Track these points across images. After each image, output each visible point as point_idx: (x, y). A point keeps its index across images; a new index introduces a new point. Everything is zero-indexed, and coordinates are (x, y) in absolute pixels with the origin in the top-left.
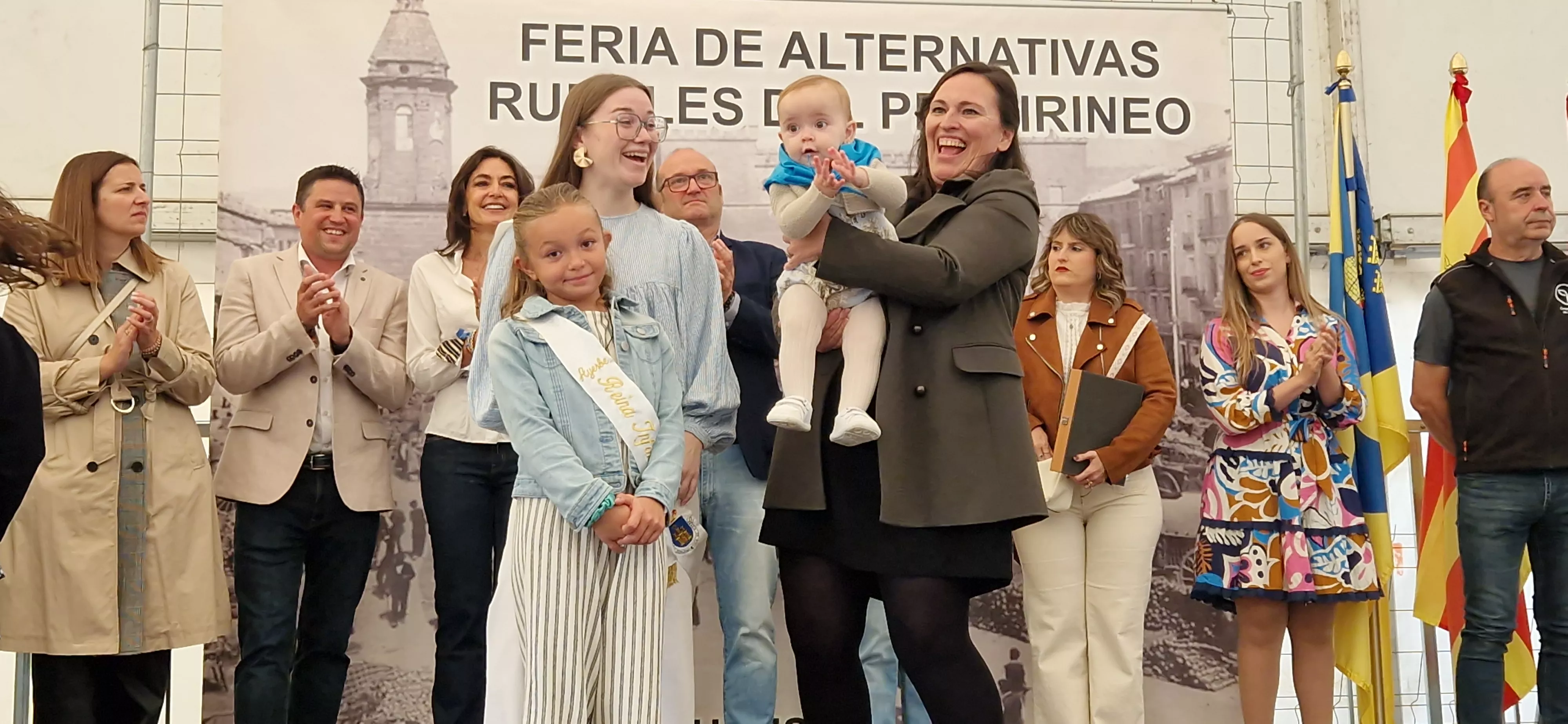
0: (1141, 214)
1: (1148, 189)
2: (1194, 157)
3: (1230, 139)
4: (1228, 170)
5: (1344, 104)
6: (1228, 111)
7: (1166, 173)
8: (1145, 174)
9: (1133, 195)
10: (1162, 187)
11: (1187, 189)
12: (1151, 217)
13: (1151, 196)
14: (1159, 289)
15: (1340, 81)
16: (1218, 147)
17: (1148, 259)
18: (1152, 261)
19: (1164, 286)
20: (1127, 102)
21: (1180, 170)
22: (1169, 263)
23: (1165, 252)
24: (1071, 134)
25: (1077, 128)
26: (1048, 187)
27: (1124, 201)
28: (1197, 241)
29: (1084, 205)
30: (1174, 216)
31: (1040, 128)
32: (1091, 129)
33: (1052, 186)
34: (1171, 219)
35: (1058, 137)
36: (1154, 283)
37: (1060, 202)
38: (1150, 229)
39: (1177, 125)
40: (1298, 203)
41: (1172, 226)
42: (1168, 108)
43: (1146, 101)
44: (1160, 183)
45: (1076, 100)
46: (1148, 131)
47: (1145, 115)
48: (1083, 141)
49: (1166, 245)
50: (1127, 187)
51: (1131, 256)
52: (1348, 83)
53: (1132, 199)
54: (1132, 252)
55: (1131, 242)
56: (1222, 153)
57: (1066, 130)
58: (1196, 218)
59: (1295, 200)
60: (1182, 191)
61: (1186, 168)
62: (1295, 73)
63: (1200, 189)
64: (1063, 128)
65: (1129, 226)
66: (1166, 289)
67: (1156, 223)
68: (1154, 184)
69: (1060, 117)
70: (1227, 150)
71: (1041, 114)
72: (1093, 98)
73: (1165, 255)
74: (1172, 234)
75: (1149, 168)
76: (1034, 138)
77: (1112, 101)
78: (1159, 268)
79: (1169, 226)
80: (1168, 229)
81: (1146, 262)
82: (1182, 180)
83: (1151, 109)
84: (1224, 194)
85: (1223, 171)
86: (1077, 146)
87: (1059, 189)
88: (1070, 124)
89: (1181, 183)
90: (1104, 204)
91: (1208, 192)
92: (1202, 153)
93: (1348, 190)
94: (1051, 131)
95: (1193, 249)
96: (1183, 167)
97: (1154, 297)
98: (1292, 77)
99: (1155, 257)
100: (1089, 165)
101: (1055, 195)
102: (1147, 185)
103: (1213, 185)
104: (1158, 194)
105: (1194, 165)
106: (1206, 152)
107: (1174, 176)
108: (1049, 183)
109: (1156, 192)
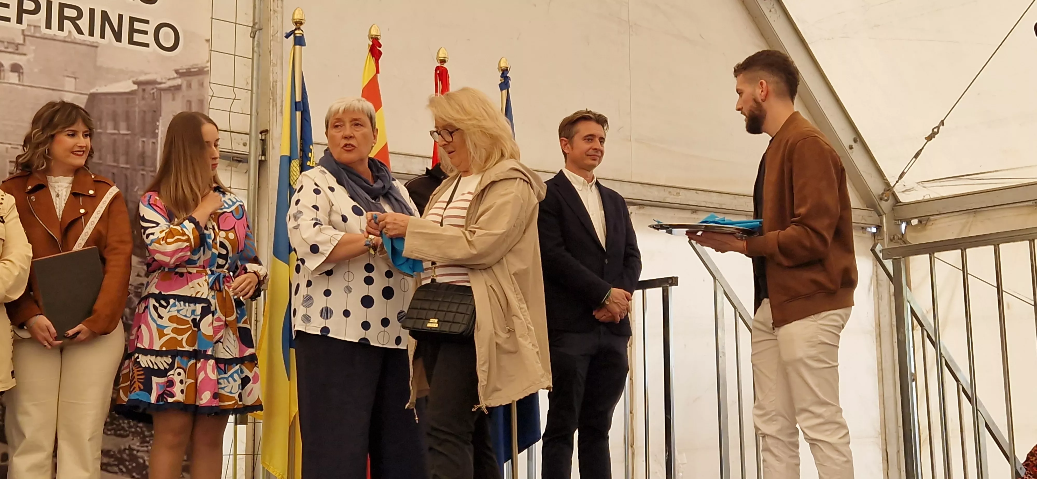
0: (137, 109)
1: (144, 90)
2: (181, 71)
3: (208, 62)
4: (205, 84)
5: (298, 47)
6: (207, 41)
7: (159, 80)
8: (142, 78)
9: (132, 93)
10: (155, 90)
11: (173, 94)
12: (145, 112)
13: (146, 96)
14: (147, 169)
15: (296, 29)
16: (199, 66)
17: (140, 144)
18: (143, 147)
19: (150, 167)
20: (132, 20)
21: (169, 79)
22: (157, 149)
23: (154, 141)
24: (86, 37)
25: (91, 34)
26: (64, 76)
27: (125, 97)
29: (93, 97)
30: (163, 114)
31: (61, 28)
32: (103, 36)
33: (68, 76)
34: (160, 116)
35: (75, 38)
36: (143, 164)
37: (73, 90)
38: (143, 121)
39: (170, 44)
40: (253, 117)
41: (160, 121)
42: (164, 30)
43: (147, 22)
44: (154, 87)
45: (92, 11)
46: (147, 45)
47: (146, 33)
48: (95, 44)
49: (155, 135)
50: (127, 86)
51: (128, 141)
52: (301, 32)
53: (131, 97)
54: (129, 137)
55: (128, 129)
56: (201, 72)
57: (82, 33)
59: (251, 115)
60: (170, 95)
61: (174, 78)
62: (256, 21)
63: (183, 96)
64: (80, 32)
65: (128, 118)
66: (152, 169)
67: (149, 117)
68: (149, 88)
69: (77, 22)
70: (206, 69)
71: (62, 17)
72: (106, 12)
73: (154, 143)
74: (160, 128)
75: (146, 74)
76: (55, 35)
77: (121, 17)
78: (149, 152)
79: (158, 121)
80: (158, 124)
81: (138, 147)
82: (170, 87)
83: (150, 28)
84: (201, 102)
85: (202, 85)
86: (90, 48)
87: (73, 80)
88: (85, 30)
89: (169, 89)
90: (109, 97)
91: (189, 98)
92: (186, 69)
93: (296, 110)
94: (70, 32)
96: (172, 77)
97: (143, 175)
98: (254, 24)
99: (146, 143)
100: (98, 64)
101: (69, 84)
102: (144, 87)
103: (194, 94)
104: (152, 95)
105: (180, 77)
106: (189, 69)
107: (164, 83)
108: (66, 74)
109: (150, 94)
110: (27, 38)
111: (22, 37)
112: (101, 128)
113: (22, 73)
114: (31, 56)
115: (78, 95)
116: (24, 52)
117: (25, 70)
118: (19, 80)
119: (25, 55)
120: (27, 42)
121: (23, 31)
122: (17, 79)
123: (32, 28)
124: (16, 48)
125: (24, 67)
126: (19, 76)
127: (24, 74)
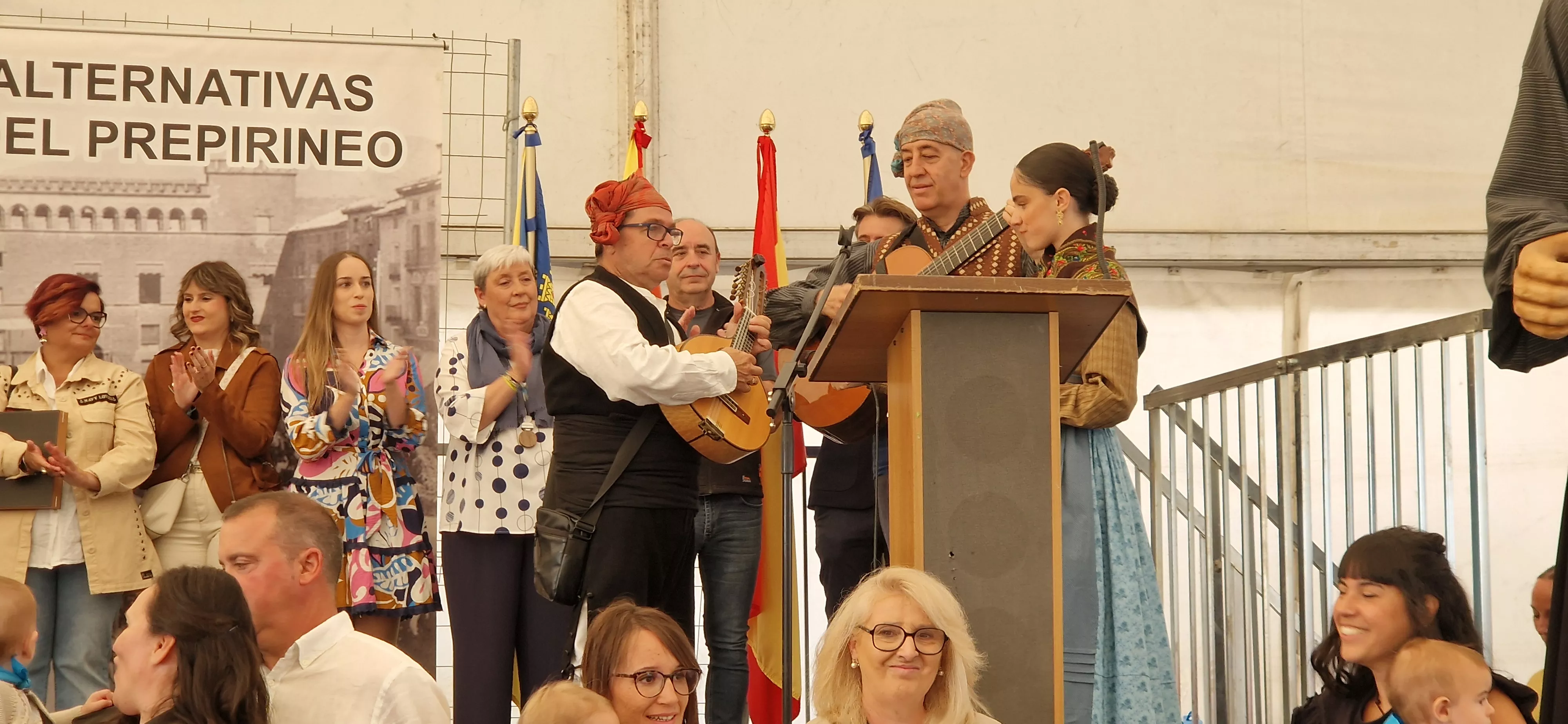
1: (356, 220)
2: (405, 189)
3: (440, 173)
4: (437, 203)
5: (530, 147)
6: (439, 146)
7: (375, 205)
8: (354, 205)
9: (341, 225)
10: (370, 219)
11: (396, 221)
13: (359, 227)
15: (526, 126)
16: (429, 180)
20: (340, 135)
21: (389, 202)
24: (281, 165)
25: (287, 160)
26: (255, 216)
27: (333, 231)
28: (403, 271)
29: (292, 235)
30: (382, 246)
31: (250, 158)
32: (302, 160)
33: (260, 216)
34: (379, 249)
35: (267, 168)
37: (267, 231)
39: (390, 157)
41: (379, 256)
42: (380, 141)
43: (358, 134)
44: (368, 214)
45: (288, 132)
46: (359, 163)
47: (357, 148)
48: (293, 172)
50: (334, 218)
52: (534, 129)
53: (340, 230)
56: (432, 187)
57: (276, 161)
58: (403, 248)
59: (504, 232)
60: (391, 222)
61: (396, 200)
62: (510, 109)
63: (409, 221)
64: (273, 159)
68: (362, 216)
69: (270, 148)
70: (437, 183)
71: (251, 145)
72: (305, 130)
75: (358, 199)
76: (243, 168)
77: (324, 134)
82: (391, 211)
83: (363, 142)
84: (431, 225)
85: (432, 204)
86: (286, 178)
87: (266, 219)
88: (280, 156)
89: (389, 215)
90: (312, 234)
91: (417, 223)
92: (412, 186)
94: (261, 162)
95: (399, 279)
96: (393, 199)
98: (508, 112)
100: (297, 195)
101: (262, 225)
102: (356, 216)
103: (422, 217)
104: (366, 227)
105: (404, 198)
106: (416, 185)
107: (383, 208)
108: (257, 213)
109: (364, 224)
110: (211, 177)
111: (205, 176)
112: (303, 274)
113: (206, 219)
114: (215, 197)
115: (274, 237)
116: (208, 193)
117: (209, 215)
118: (202, 228)
119: (208, 197)
120: (211, 182)
121: (206, 168)
122: (200, 227)
123: (216, 163)
124: (198, 190)
125: (207, 211)
126: (202, 223)
127: (209, 221)
